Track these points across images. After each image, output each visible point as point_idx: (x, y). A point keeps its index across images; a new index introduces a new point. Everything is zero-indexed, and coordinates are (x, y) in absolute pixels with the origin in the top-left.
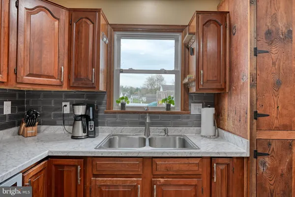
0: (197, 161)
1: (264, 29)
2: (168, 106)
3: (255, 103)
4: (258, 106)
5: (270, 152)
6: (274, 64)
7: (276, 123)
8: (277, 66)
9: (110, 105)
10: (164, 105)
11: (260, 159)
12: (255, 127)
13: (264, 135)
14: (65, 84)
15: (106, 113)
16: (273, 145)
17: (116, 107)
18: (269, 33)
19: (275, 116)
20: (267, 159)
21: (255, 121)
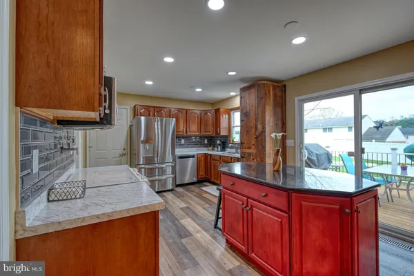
6: (246, 124)
7: (246, 146)
9: (229, 140)
13: (244, 151)
14: (214, 134)
16: (246, 154)
17: (231, 142)
19: (246, 143)
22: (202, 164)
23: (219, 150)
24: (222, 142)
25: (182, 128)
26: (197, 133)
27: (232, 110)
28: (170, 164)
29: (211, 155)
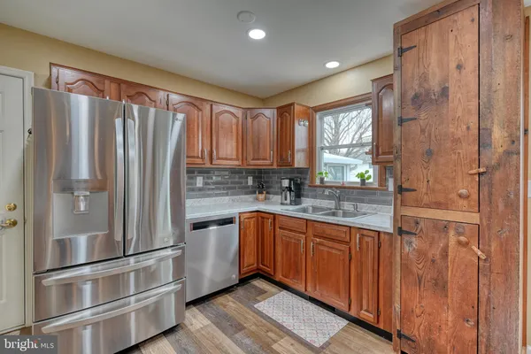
0: (344, 229)
1: (411, 94)
2: (363, 181)
3: (399, 176)
4: (403, 180)
5: (418, 231)
6: (423, 131)
7: (426, 199)
8: (426, 134)
9: (313, 180)
10: (359, 180)
11: (406, 238)
12: (399, 202)
13: (409, 212)
14: (275, 164)
15: (310, 186)
16: (422, 224)
17: (318, 182)
18: (416, 96)
19: (424, 190)
20: (414, 239)
21: (399, 195)
22: (251, 238)
23: (288, 201)
24: (296, 184)
25: (200, 144)
26: (236, 163)
27: (318, 109)
28: (169, 252)
29: (274, 216)
